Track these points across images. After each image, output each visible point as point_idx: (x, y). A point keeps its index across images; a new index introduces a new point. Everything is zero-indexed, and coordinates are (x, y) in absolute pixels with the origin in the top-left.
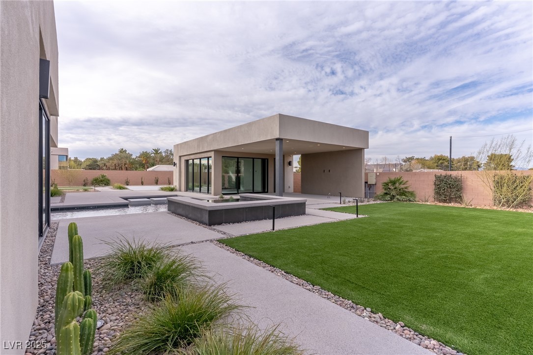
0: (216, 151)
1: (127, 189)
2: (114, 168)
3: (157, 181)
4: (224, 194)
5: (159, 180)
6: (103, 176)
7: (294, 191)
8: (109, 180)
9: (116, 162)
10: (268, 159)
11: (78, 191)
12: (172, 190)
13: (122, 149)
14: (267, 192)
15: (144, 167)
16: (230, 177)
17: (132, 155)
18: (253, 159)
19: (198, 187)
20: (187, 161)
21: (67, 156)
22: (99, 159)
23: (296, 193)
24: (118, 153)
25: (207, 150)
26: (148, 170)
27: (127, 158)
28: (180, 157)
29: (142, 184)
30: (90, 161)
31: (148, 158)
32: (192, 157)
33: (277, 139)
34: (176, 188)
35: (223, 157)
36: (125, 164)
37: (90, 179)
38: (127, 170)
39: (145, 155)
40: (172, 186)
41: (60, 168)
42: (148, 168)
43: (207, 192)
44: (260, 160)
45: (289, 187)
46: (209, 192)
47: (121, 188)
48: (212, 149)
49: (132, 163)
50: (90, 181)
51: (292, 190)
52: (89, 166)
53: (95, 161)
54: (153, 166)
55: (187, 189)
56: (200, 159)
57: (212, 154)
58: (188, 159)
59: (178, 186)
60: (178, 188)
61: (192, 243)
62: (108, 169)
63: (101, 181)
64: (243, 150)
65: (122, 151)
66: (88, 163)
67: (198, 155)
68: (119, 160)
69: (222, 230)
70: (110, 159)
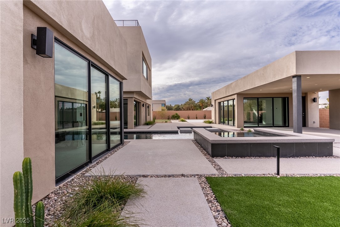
0: (238, 94)
1: (186, 121)
2: (186, 109)
3: (205, 117)
4: (245, 127)
5: (206, 116)
6: (177, 114)
7: (320, 126)
8: (179, 116)
9: (187, 106)
10: (288, 98)
11: (163, 122)
12: (210, 123)
13: (190, 99)
14: (288, 126)
15: (201, 109)
16: (254, 114)
17: (195, 102)
18: (273, 98)
19: (227, 121)
20: (220, 103)
21: (165, 104)
22: (180, 105)
23: (322, 127)
24: (188, 101)
25: (232, 94)
26: (203, 110)
27: (192, 103)
28: (215, 100)
29: (197, 118)
30: (176, 106)
31: (203, 103)
32: (223, 100)
33: (294, 77)
34: (213, 121)
35: (244, 98)
36: (192, 107)
37: (171, 116)
38: (192, 110)
39: (202, 101)
40: (211, 120)
41: (162, 110)
42: (203, 109)
43: (233, 125)
44: (281, 99)
45: (314, 122)
46: (235, 125)
47: (183, 121)
48: (235, 93)
49: (195, 106)
50: (170, 117)
51: (317, 125)
52: (176, 109)
53: (179, 106)
54: (207, 107)
55: (220, 123)
56: (228, 101)
57: (235, 97)
58: (220, 101)
59: (214, 120)
60: (214, 121)
61: (183, 175)
62: (184, 110)
63: (176, 117)
64: (261, 91)
65: (190, 100)
66: (175, 107)
67: (226, 98)
68: (189, 105)
69: (219, 165)
70: (185, 104)
